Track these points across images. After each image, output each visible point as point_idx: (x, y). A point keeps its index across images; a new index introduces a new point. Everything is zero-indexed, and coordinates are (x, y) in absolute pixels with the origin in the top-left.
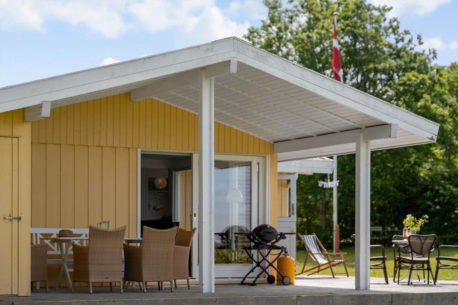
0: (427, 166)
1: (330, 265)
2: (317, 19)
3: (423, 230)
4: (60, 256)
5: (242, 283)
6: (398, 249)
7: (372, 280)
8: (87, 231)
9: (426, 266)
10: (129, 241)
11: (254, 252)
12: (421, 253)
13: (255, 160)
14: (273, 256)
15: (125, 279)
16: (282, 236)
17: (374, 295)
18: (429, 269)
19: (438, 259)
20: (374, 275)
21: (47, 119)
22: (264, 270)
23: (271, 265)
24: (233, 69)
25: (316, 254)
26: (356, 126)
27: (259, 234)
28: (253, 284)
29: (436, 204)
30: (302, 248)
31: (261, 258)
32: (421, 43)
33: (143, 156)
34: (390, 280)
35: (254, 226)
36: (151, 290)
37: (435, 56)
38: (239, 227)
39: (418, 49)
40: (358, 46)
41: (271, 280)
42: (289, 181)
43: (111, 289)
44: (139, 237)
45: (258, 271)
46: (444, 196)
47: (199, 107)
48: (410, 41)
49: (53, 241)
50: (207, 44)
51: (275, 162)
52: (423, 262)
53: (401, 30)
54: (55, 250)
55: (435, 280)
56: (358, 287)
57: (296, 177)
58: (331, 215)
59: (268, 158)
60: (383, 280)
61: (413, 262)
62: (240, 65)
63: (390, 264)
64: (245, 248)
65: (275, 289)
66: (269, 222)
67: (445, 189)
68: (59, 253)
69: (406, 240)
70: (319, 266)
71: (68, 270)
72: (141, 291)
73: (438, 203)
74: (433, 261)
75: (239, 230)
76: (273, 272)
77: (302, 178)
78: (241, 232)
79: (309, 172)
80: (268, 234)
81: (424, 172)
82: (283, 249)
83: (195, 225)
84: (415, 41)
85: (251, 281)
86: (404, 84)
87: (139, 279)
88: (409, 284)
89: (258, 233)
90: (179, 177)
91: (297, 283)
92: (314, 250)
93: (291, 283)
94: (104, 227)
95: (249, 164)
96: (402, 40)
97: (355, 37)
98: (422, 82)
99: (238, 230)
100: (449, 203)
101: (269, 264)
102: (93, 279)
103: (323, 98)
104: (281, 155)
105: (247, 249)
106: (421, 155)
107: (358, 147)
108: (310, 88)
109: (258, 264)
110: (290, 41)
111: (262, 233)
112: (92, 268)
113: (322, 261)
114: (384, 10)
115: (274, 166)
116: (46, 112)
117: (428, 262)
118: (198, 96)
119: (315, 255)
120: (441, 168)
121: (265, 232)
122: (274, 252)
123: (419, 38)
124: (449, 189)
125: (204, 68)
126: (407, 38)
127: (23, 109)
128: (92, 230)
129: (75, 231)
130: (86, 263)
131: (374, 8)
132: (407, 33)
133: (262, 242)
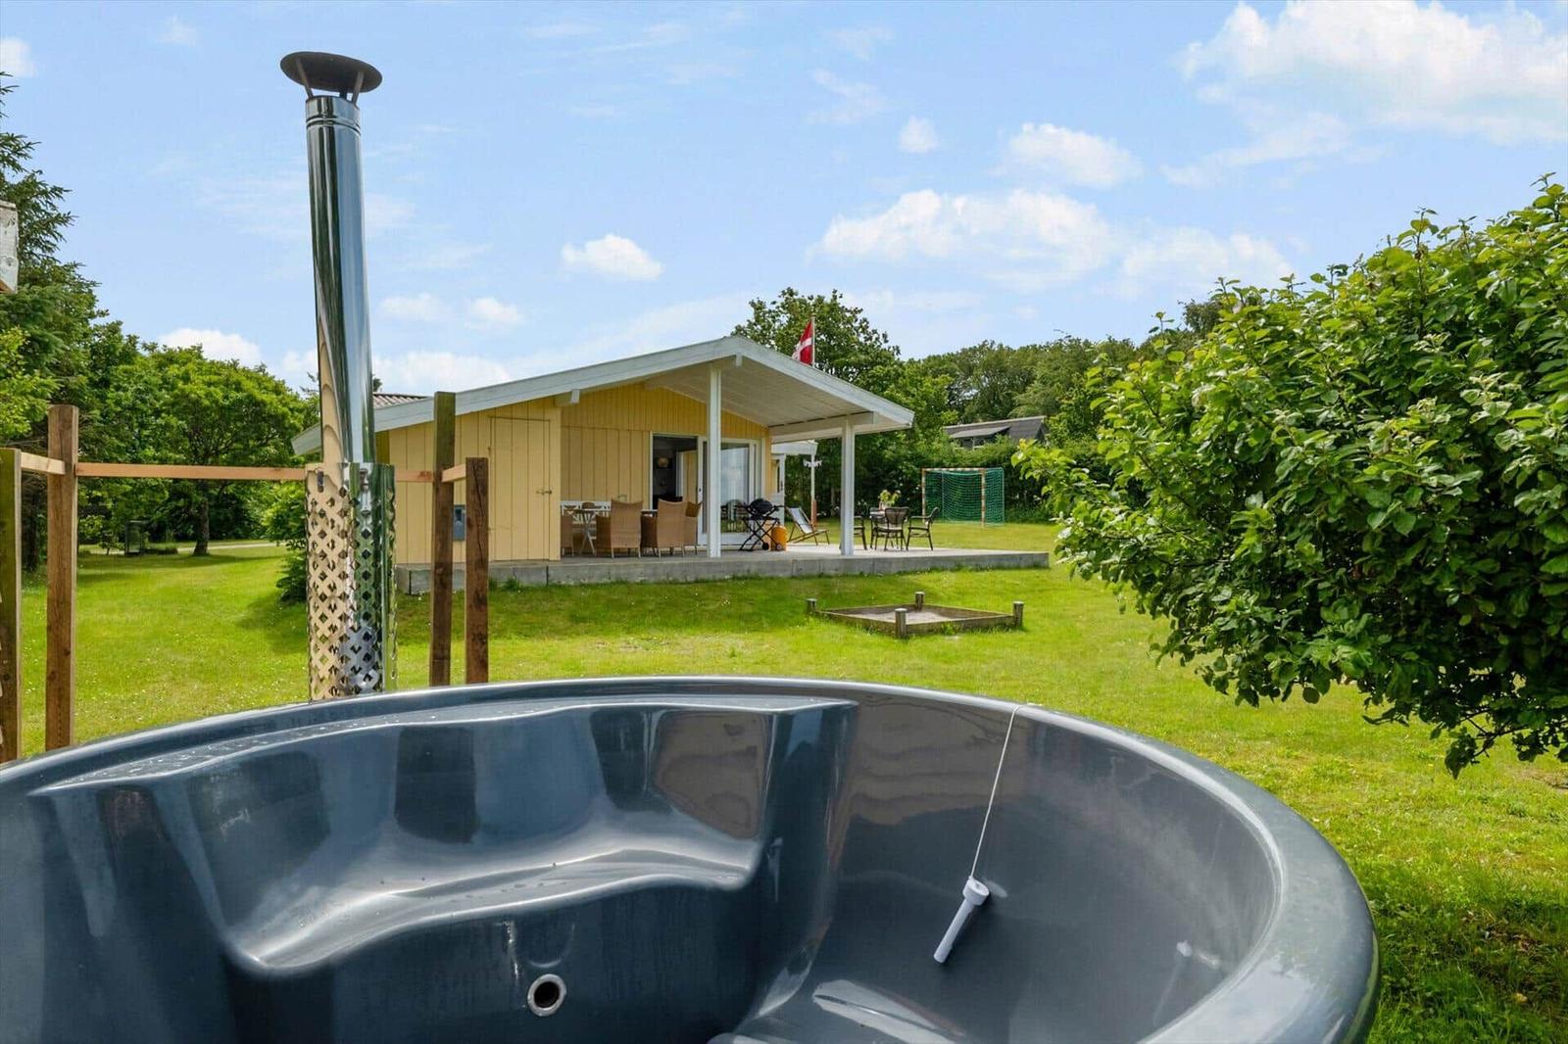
0: (893, 447)
1: (814, 534)
2: (796, 319)
3: (899, 503)
4: (582, 526)
5: (741, 550)
6: (875, 520)
7: (856, 547)
8: (609, 504)
9: (899, 535)
10: (644, 513)
11: (751, 522)
12: (896, 524)
13: (752, 442)
14: (768, 525)
15: (642, 546)
16: (776, 509)
17: (860, 560)
18: (902, 537)
19: (910, 529)
20: (856, 543)
21: (576, 405)
22: (760, 538)
23: (766, 533)
24: (738, 362)
25: (801, 524)
26: (842, 413)
27: (756, 507)
28: (751, 550)
30: (789, 519)
31: (757, 528)
32: (886, 341)
33: (655, 438)
34: (868, 547)
35: (751, 500)
36: (664, 555)
37: (898, 352)
39: (884, 346)
40: (832, 343)
41: (765, 547)
42: (778, 461)
43: (628, 554)
44: (651, 509)
45: (755, 539)
47: (707, 397)
48: (877, 339)
49: (577, 512)
50: (716, 341)
51: (770, 443)
52: (896, 531)
53: (870, 330)
54: (578, 520)
55: (907, 545)
56: (843, 554)
57: (785, 457)
58: (809, 491)
59: (764, 439)
60: (862, 547)
61: (888, 531)
62: (745, 359)
63: (868, 534)
64: (744, 519)
65: (769, 555)
66: (764, 497)
67: (907, 468)
68: (582, 522)
69: (882, 513)
70: (805, 535)
71: (591, 538)
72: (655, 555)
73: (902, 481)
74: (906, 531)
75: (738, 503)
76: (767, 540)
77: (790, 458)
78: (739, 506)
79: (796, 453)
80: (764, 507)
81: (888, 454)
82: (777, 520)
83: (700, 500)
84: (881, 340)
85: (749, 547)
86: (873, 376)
87: (655, 545)
88: (885, 550)
90: (682, 457)
91: (788, 549)
92: (800, 520)
93: (783, 549)
94: (622, 500)
95: (747, 446)
96: (871, 338)
97: (830, 336)
98: (888, 374)
100: (910, 481)
101: (764, 533)
102: (614, 545)
103: (815, 388)
104: (775, 438)
105: (746, 519)
106: (886, 439)
107: (844, 431)
108: (804, 379)
109: (755, 533)
110: (773, 338)
111: (758, 506)
112: (613, 536)
113: (807, 530)
114: (857, 311)
115: (769, 448)
116: (575, 399)
117: (901, 531)
118: (707, 386)
119: (801, 526)
120: (903, 451)
121: (761, 505)
122: (768, 522)
123: (885, 336)
125: (711, 362)
126: (875, 336)
127: (554, 396)
128: (614, 503)
129: (596, 504)
130: (608, 531)
131: (847, 310)
132: (875, 332)
133: (759, 514)
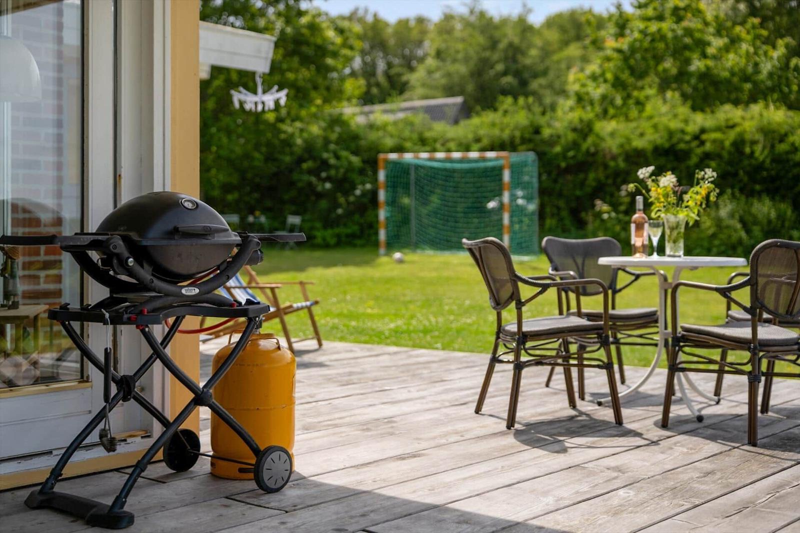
25: (234, 288)
27: (144, 243)
29: (325, 180)
38: (15, 207)
46: (337, 168)
75: (16, 223)
80: (185, 245)
89: (134, 236)
99: (13, 219)
101: (192, 396)
111: (152, 238)
119: (233, 291)
121: (174, 233)
124: (347, 158)
133: (158, 283)
